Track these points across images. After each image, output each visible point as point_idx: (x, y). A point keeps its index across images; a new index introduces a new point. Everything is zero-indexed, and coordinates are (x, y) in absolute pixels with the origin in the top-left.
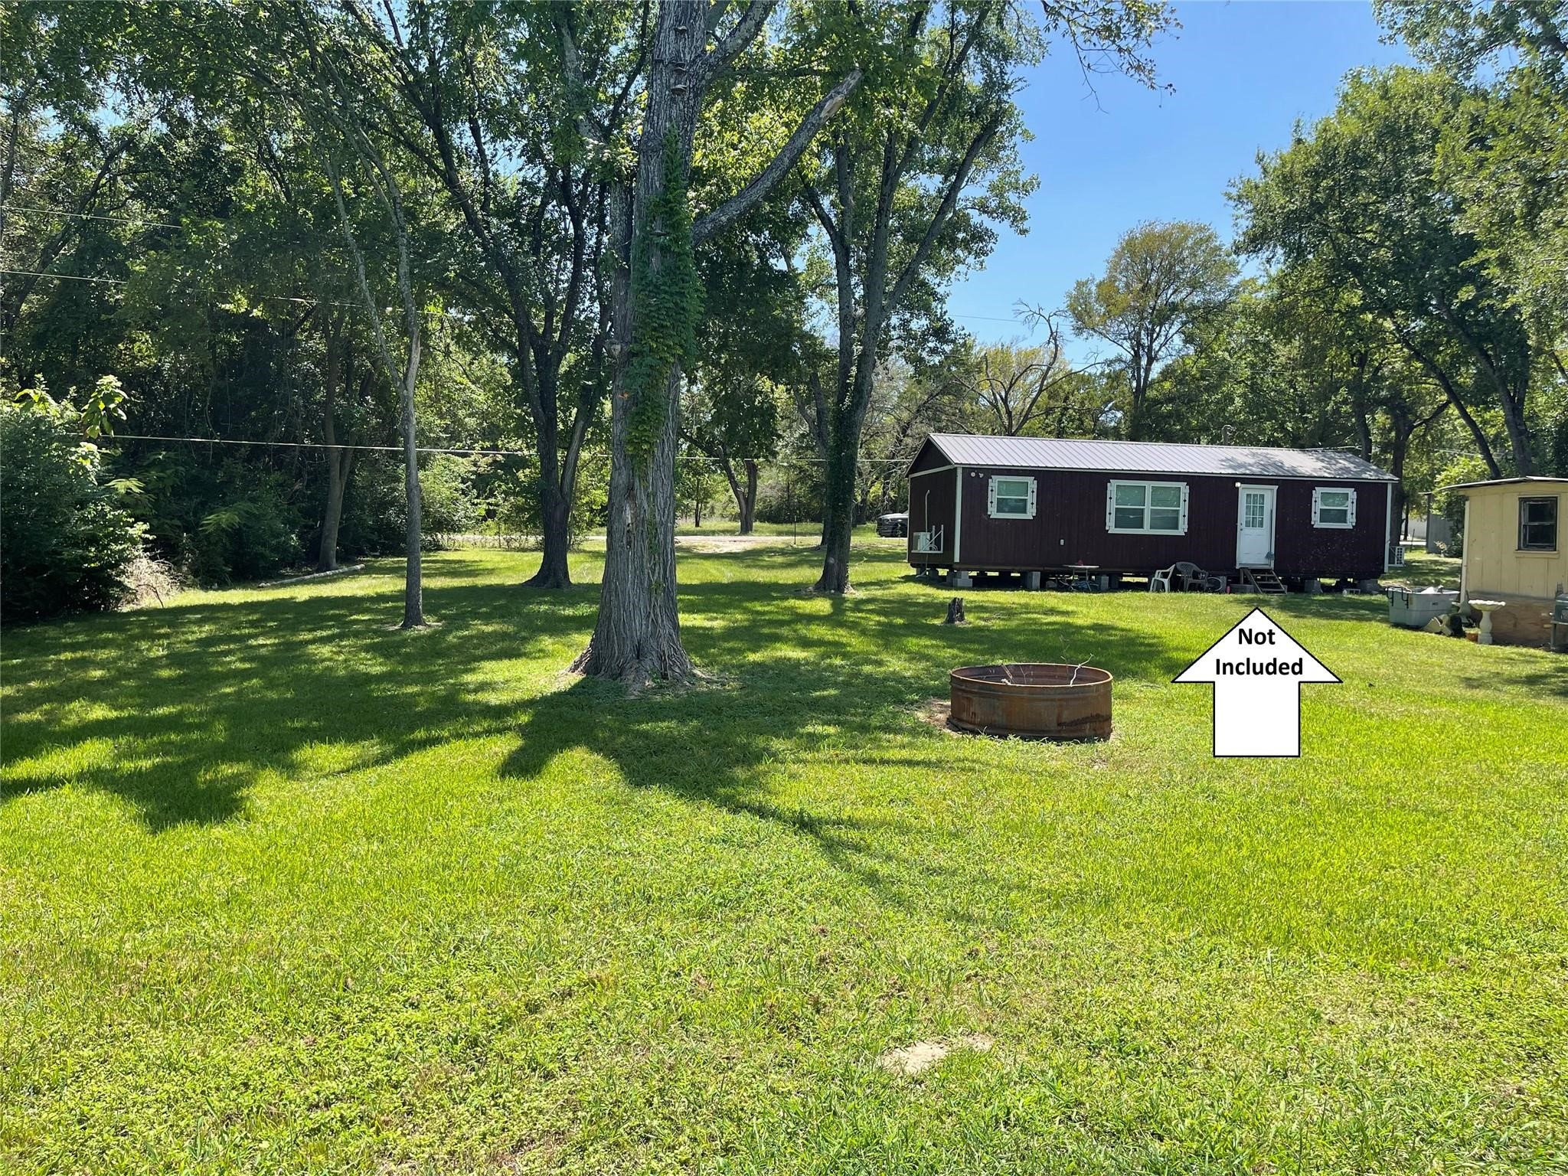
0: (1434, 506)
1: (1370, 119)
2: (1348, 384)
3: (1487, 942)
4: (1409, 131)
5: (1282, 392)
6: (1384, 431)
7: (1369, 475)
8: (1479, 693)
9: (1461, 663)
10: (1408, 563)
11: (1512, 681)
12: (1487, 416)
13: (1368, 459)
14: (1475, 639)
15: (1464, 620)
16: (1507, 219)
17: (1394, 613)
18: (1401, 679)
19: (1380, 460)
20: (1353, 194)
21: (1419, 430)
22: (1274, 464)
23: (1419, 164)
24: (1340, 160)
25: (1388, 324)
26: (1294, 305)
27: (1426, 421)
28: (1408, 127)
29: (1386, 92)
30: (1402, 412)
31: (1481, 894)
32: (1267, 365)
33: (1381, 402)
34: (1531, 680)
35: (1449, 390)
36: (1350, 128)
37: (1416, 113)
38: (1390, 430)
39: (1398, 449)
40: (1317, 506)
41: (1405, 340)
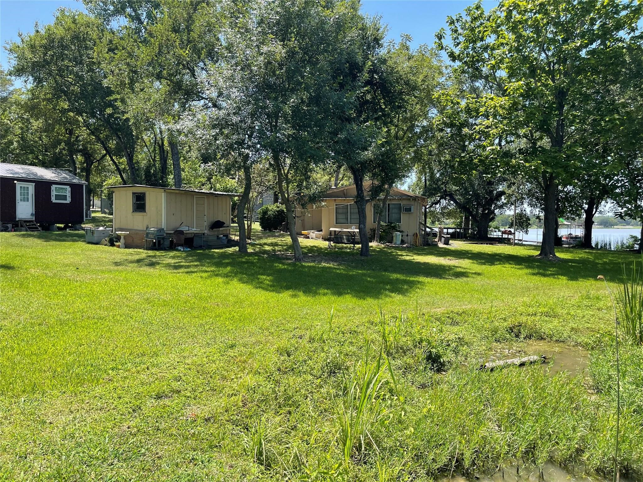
0: (103, 195)
1: (68, 30)
2: (65, 142)
3: (120, 367)
4: (84, 40)
5: (36, 142)
6: (81, 163)
7: (76, 181)
8: (120, 268)
9: (113, 256)
10: (93, 217)
11: (132, 262)
12: (121, 161)
13: (75, 174)
14: (119, 247)
15: (115, 240)
16: (123, 84)
17: (88, 238)
18: (90, 265)
19: (81, 175)
20: (62, 60)
21: (96, 164)
22: (33, 174)
23: (89, 54)
24: (56, 44)
25: (80, 119)
26: (38, 104)
27: (98, 161)
28: (84, 38)
29: (75, 20)
30: (88, 156)
31: (118, 348)
32: (29, 129)
33: (80, 151)
34: (138, 261)
35: (106, 149)
36: (60, 32)
37: (87, 33)
38: (84, 163)
39: (87, 171)
40: (54, 193)
41: (88, 126)
